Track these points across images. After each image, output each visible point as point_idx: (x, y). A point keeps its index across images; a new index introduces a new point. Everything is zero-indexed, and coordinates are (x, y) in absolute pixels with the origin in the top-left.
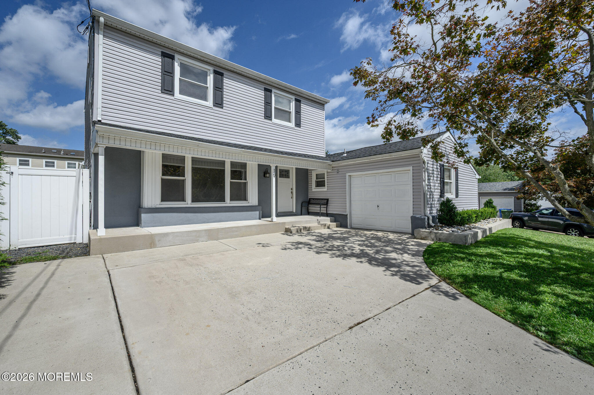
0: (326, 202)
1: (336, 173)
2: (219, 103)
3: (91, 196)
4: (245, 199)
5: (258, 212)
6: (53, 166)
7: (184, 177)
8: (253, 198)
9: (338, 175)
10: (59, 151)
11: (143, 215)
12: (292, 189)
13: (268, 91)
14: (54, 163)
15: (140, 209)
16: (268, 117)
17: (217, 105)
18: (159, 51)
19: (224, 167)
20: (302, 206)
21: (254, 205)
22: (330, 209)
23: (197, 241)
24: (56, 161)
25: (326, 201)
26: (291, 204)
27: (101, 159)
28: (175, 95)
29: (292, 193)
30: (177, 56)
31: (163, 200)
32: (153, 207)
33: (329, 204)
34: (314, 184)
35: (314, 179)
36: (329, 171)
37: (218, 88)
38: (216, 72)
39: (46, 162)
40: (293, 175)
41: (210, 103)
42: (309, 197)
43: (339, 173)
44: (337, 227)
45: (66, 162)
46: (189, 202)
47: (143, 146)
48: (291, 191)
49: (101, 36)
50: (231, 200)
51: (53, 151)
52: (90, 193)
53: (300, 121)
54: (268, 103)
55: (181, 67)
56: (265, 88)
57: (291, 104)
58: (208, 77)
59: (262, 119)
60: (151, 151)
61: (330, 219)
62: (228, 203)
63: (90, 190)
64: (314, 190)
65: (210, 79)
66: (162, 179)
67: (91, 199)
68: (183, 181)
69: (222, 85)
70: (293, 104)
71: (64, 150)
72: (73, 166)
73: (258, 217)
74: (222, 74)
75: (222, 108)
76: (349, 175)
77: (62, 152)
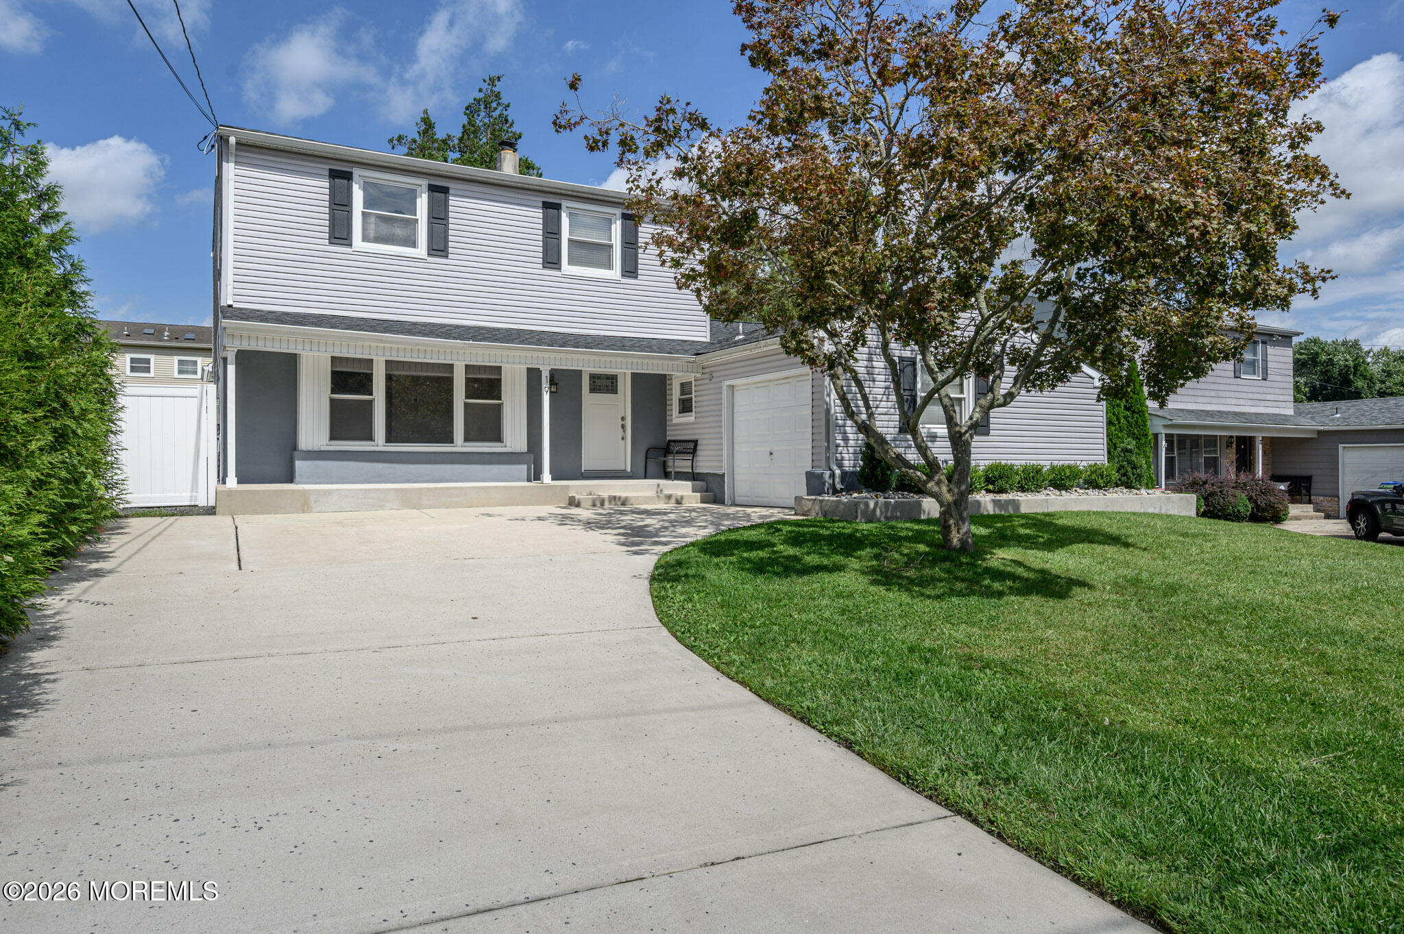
0: (691, 448)
1: (707, 381)
2: (439, 247)
3: (218, 429)
4: (498, 438)
5: (525, 467)
6: (148, 370)
7: (371, 394)
8: (515, 436)
9: (711, 386)
10: (158, 330)
11: (298, 464)
12: (623, 419)
13: (551, 208)
14: (148, 361)
15: (296, 453)
16: (551, 260)
17: (435, 253)
18: (325, 168)
19: (452, 372)
20: (647, 458)
21: (518, 450)
22: (700, 464)
23: (382, 507)
24: (152, 358)
25: (692, 446)
26: (623, 454)
27: (231, 369)
28: (354, 244)
29: (623, 427)
30: (357, 172)
31: (332, 438)
32: (316, 449)
33: (698, 453)
34: (675, 406)
35: (675, 395)
36: (698, 375)
37: (439, 217)
38: (432, 189)
39: (133, 360)
40: (625, 386)
41: (421, 250)
42: (668, 438)
43: (714, 380)
44: (702, 502)
45: (176, 359)
46: (379, 441)
47: (300, 347)
48: (620, 422)
49: (232, 165)
50: (467, 439)
51: (147, 331)
52: (218, 425)
53: (636, 263)
54: (551, 233)
55: (365, 190)
56: (543, 202)
57: (613, 226)
58: (419, 200)
59: (538, 269)
60: (311, 354)
61: (693, 485)
62: (460, 444)
63: (218, 419)
64: (675, 421)
65: (422, 203)
66: (332, 401)
67: (218, 434)
68: (371, 402)
69: (446, 211)
70: (617, 228)
71: (172, 328)
72: (190, 368)
73: (525, 476)
74: (445, 190)
75: (446, 257)
76: (729, 386)
77: (166, 334)
